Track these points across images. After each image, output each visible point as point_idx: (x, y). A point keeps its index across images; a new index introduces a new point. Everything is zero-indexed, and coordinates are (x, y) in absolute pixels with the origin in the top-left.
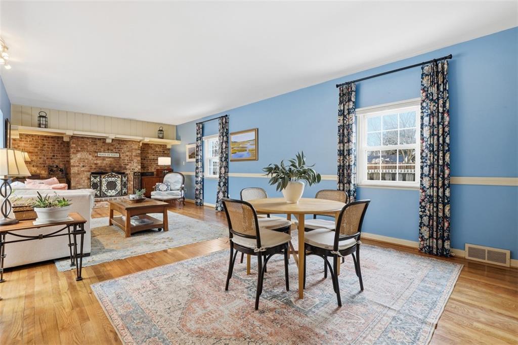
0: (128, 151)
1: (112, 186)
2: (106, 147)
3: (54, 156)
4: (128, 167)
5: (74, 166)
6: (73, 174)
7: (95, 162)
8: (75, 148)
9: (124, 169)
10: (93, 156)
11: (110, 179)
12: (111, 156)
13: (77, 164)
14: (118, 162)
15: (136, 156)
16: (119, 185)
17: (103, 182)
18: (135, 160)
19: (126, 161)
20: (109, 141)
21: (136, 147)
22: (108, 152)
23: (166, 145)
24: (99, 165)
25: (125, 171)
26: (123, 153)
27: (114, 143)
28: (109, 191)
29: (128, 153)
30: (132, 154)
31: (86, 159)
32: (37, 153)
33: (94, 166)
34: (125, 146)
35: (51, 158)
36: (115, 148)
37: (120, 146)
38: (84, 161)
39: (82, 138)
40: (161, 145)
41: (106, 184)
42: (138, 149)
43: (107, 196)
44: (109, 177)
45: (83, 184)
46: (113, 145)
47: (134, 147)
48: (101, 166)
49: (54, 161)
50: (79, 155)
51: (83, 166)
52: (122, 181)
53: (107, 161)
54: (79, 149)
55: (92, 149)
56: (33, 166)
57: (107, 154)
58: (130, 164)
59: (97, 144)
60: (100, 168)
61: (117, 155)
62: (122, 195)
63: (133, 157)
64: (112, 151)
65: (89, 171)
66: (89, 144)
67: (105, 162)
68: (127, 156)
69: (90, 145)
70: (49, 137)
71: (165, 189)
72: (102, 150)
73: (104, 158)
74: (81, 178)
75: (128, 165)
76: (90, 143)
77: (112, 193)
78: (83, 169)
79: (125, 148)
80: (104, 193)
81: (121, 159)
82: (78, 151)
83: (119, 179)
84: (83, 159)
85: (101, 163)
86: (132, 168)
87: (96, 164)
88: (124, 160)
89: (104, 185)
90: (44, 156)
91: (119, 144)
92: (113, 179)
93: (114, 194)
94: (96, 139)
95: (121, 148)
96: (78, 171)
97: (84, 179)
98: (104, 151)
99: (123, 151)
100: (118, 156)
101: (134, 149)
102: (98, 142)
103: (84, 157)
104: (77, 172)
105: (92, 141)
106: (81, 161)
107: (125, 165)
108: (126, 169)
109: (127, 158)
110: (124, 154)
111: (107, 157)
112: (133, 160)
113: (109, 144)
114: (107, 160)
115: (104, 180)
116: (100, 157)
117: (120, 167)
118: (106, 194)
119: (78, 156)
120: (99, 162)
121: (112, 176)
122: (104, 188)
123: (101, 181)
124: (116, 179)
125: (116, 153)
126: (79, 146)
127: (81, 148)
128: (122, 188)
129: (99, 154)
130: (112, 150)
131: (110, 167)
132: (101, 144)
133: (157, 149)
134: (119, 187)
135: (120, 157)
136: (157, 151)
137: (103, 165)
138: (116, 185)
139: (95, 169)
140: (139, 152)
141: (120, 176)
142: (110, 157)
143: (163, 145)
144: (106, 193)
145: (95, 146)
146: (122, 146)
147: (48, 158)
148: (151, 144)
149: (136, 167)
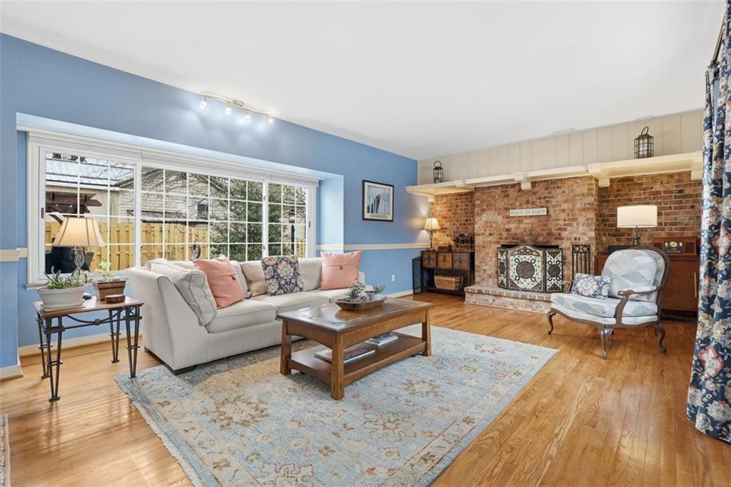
0: (566, 201)
1: (526, 270)
2: (524, 199)
3: (467, 220)
4: (564, 234)
5: (479, 235)
6: (478, 246)
7: (507, 227)
8: (479, 206)
9: (556, 239)
10: (503, 217)
11: (522, 257)
12: (531, 214)
13: (483, 232)
14: (545, 225)
15: (584, 209)
16: (539, 270)
17: (511, 263)
18: (581, 220)
19: (561, 222)
20: (526, 186)
21: (584, 190)
22: (528, 208)
23: (689, 174)
24: (513, 231)
25: (559, 242)
26: (554, 206)
27: (537, 189)
28: (522, 280)
29: (565, 206)
30: (574, 206)
31: (494, 222)
32: (450, 217)
33: (505, 234)
34: (559, 191)
35: (465, 224)
36: (540, 198)
37: (550, 193)
38: (491, 227)
39: (489, 188)
40: (671, 176)
41: (515, 267)
42: (589, 194)
43: (518, 289)
44: (520, 253)
45: (490, 264)
46: (535, 194)
47: (578, 191)
48: (515, 234)
49: (467, 228)
50: (484, 217)
51: (490, 235)
52: (545, 262)
53: (526, 224)
54: (485, 207)
55: (502, 204)
56: (447, 236)
57: (524, 210)
58: (569, 228)
59: (508, 196)
60: (514, 237)
61: (543, 212)
62: (545, 291)
63: (576, 212)
64: (534, 205)
65: (498, 243)
66: (497, 197)
67: (522, 226)
68: (563, 211)
69: (499, 198)
70: (462, 195)
71: (591, 292)
72: (517, 204)
73: (520, 219)
74: (488, 254)
75: (565, 229)
76: (499, 195)
77: (526, 283)
78: (490, 238)
79: (558, 196)
80: (512, 282)
81: (551, 219)
82: (483, 210)
83: (540, 259)
84: (490, 222)
85: (518, 228)
86: (575, 235)
87: (508, 230)
88: (558, 220)
89: (512, 269)
90: (457, 221)
91: (547, 189)
92: (528, 257)
93: (530, 287)
94: (507, 186)
95: (550, 197)
96: (483, 242)
97: (491, 255)
98: (521, 207)
99: (554, 203)
100: (545, 214)
101: (579, 195)
102: (511, 191)
103: (491, 219)
104: (482, 244)
105: (502, 192)
106: (487, 227)
107: (560, 229)
108: (561, 239)
109: (562, 216)
110: (557, 209)
111: (525, 216)
112: (575, 220)
113: (527, 192)
114: (525, 221)
115: (512, 258)
116: (514, 217)
117: (550, 234)
118: (516, 286)
119: (484, 219)
120: (512, 226)
121: (525, 252)
122: (513, 273)
123: (507, 260)
124: (534, 257)
125: (542, 207)
126: (484, 201)
127: (487, 206)
128: (545, 276)
129: (513, 213)
130: (534, 203)
131: (531, 234)
132: (516, 194)
133: (658, 187)
134: (538, 275)
135: (548, 215)
136: (657, 193)
137: (520, 231)
138: (533, 270)
139: (506, 238)
140: (591, 199)
141: (541, 252)
142: (531, 217)
143: (679, 174)
144: (515, 282)
145: (506, 199)
146: (553, 191)
147: (460, 224)
148: (639, 178)
149: (584, 234)
